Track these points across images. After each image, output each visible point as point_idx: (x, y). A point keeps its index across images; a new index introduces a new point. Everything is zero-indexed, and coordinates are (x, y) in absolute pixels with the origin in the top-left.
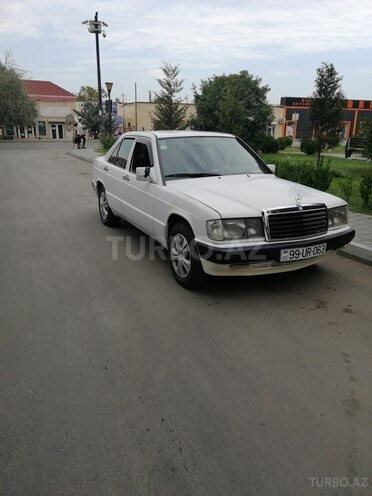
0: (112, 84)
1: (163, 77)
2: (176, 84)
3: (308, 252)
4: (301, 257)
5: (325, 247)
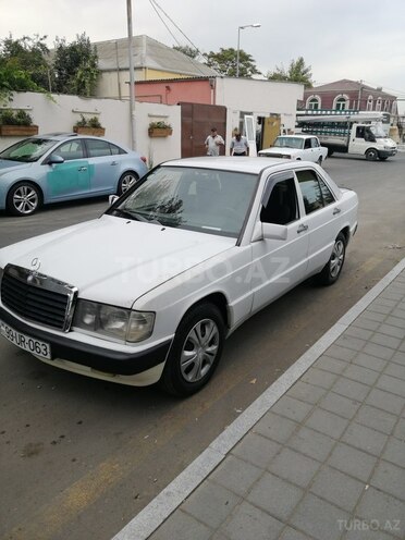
3: (21, 340)
4: (15, 342)
5: (48, 350)
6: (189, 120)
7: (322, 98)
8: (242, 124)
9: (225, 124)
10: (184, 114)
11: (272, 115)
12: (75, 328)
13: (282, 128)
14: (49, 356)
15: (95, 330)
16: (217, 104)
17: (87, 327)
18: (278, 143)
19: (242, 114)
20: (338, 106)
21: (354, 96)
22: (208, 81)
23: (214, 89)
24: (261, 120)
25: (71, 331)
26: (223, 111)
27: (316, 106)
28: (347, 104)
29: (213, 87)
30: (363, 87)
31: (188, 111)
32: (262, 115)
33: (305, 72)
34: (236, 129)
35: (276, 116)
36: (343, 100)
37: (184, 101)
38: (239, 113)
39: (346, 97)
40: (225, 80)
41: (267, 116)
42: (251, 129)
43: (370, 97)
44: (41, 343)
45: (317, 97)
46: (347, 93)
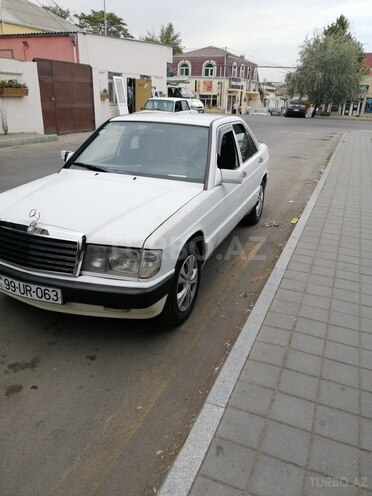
3: (26, 290)
4: (18, 293)
5: (59, 295)
6: (49, 79)
7: (192, 63)
8: (111, 85)
9: (92, 85)
10: (41, 72)
11: (143, 76)
12: (84, 272)
13: (153, 91)
14: (60, 301)
15: (105, 272)
16: (81, 62)
17: (96, 270)
18: (149, 105)
19: (111, 75)
20: (207, 71)
21: (220, 62)
22: (68, 36)
23: (77, 46)
24: (131, 83)
25: (80, 275)
26: (88, 70)
27: (187, 70)
28: (215, 69)
29: (75, 43)
30: (228, 54)
31: (46, 69)
32: (132, 77)
33: (175, 38)
34: (105, 91)
35: (146, 78)
36: (210, 65)
37: (40, 57)
38: (107, 73)
39: (213, 63)
40: (88, 36)
41: (138, 78)
42: (121, 91)
43: (235, 64)
44: (51, 290)
45: (187, 62)
46: (214, 59)
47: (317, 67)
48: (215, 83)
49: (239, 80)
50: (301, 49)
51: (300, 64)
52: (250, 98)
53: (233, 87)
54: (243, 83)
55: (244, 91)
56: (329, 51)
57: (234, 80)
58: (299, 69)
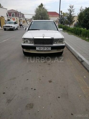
0: (62, 11)
1: (69, 8)
2: (72, 10)
3: (44, 49)
4: (42, 50)
5: (51, 48)
12: (54, 44)
21: (16, 13)
28: (15, 15)
46: (14, 12)
47: (39, 14)
48: (15, 18)
49: (21, 18)
50: (35, 10)
51: (35, 14)
52: (24, 22)
53: (20, 19)
54: (22, 18)
55: (22, 20)
56: (41, 11)
57: (20, 18)
58: (35, 15)
